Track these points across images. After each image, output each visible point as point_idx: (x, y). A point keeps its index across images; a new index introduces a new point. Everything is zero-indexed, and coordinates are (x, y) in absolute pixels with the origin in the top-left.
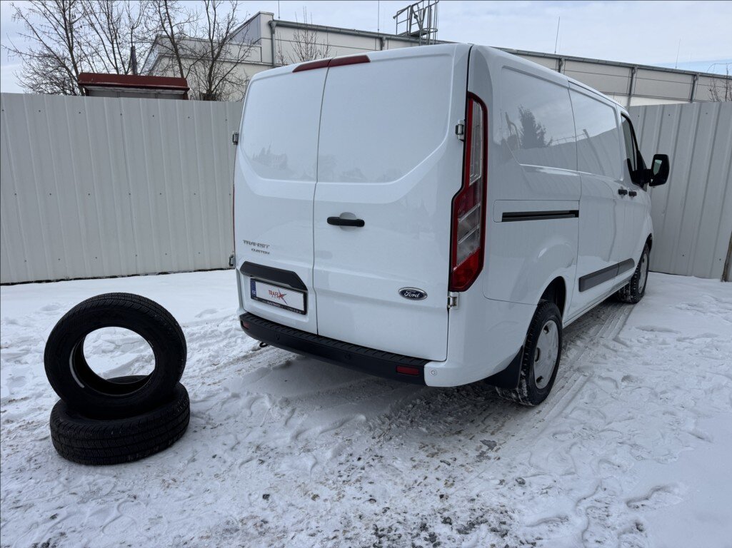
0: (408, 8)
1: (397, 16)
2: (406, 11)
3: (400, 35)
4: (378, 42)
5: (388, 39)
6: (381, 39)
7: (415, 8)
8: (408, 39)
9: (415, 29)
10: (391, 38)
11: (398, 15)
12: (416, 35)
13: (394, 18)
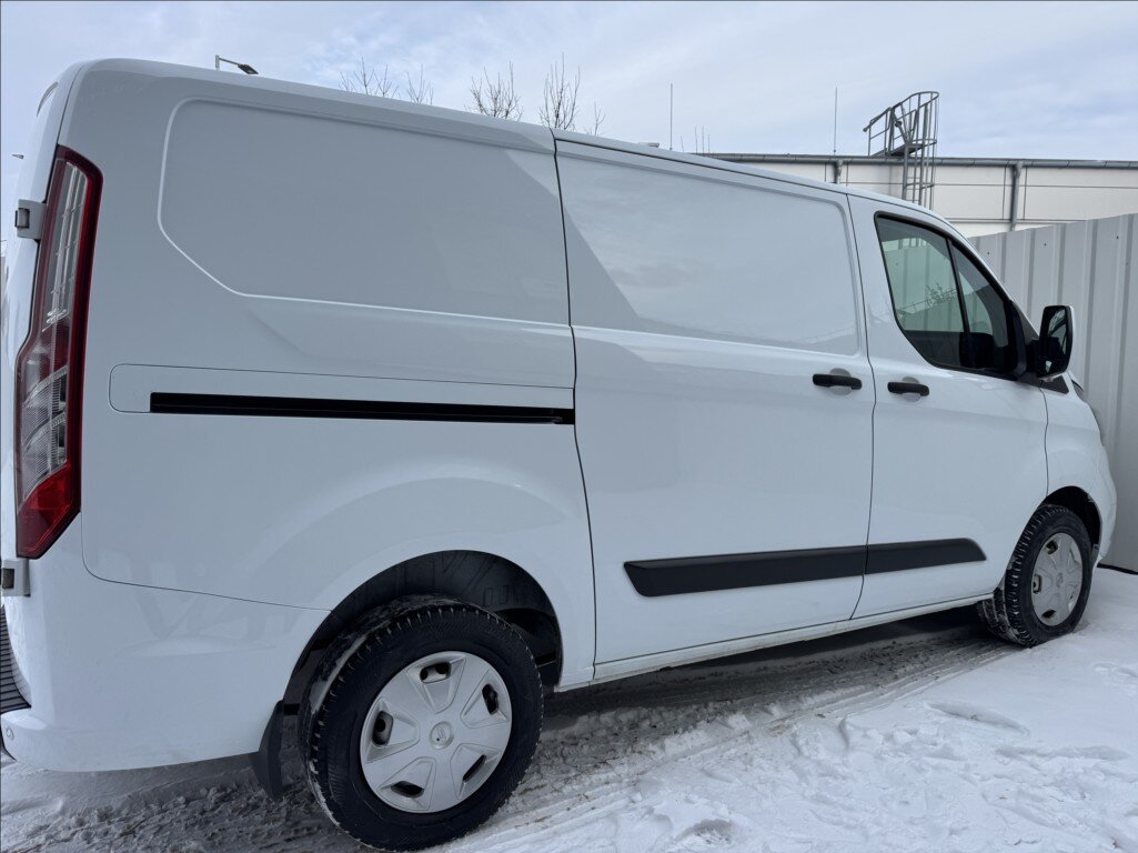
0: (886, 112)
1: (869, 127)
2: (884, 117)
3: (875, 156)
4: (830, 169)
5: (847, 164)
6: (835, 165)
7: (898, 113)
8: (883, 160)
9: (899, 143)
10: (852, 162)
11: (872, 123)
12: (899, 154)
13: (865, 130)
